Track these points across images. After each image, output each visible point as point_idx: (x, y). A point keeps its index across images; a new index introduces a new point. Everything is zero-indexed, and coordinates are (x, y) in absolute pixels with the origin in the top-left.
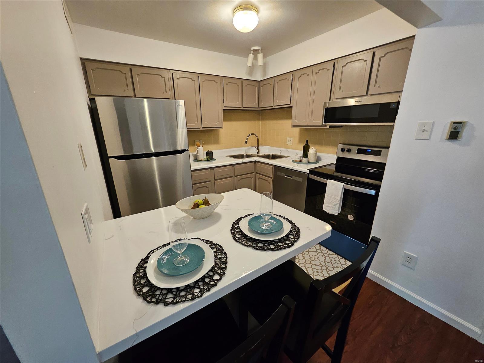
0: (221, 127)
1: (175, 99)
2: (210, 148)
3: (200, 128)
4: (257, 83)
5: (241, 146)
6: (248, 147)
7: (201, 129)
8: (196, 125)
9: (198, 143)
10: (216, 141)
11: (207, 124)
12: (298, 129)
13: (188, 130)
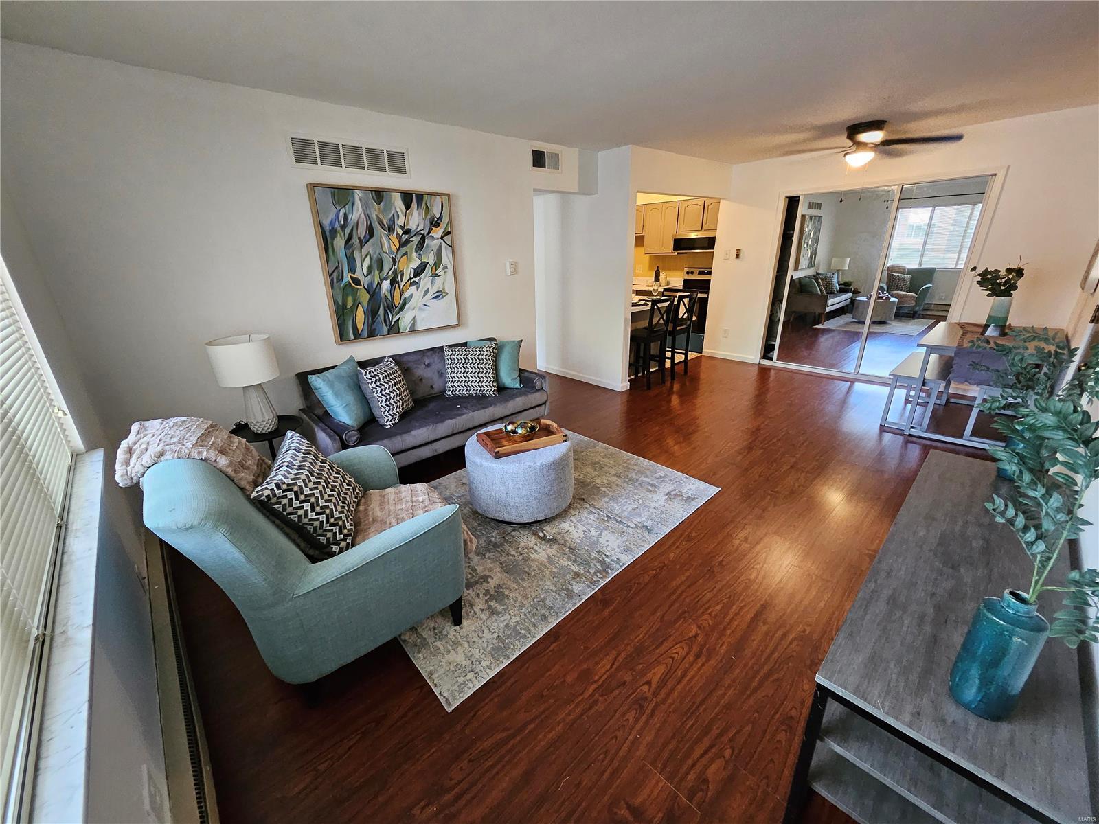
12: (649, 256)
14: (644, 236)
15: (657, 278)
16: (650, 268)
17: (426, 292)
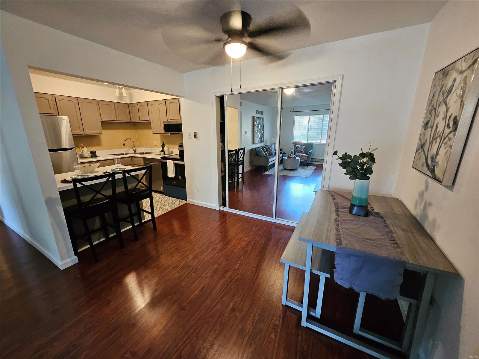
0: (101, 134)
1: (59, 116)
2: (93, 149)
3: (82, 134)
4: (127, 105)
5: (121, 148)
6: (127, 149)
7: (84, 135)
8: (80, 132)
9: (82, 145)
10: (99, 144)
11: (88, 131)
13: (73, 135)
14: (150, 122)
15: (163, 149)
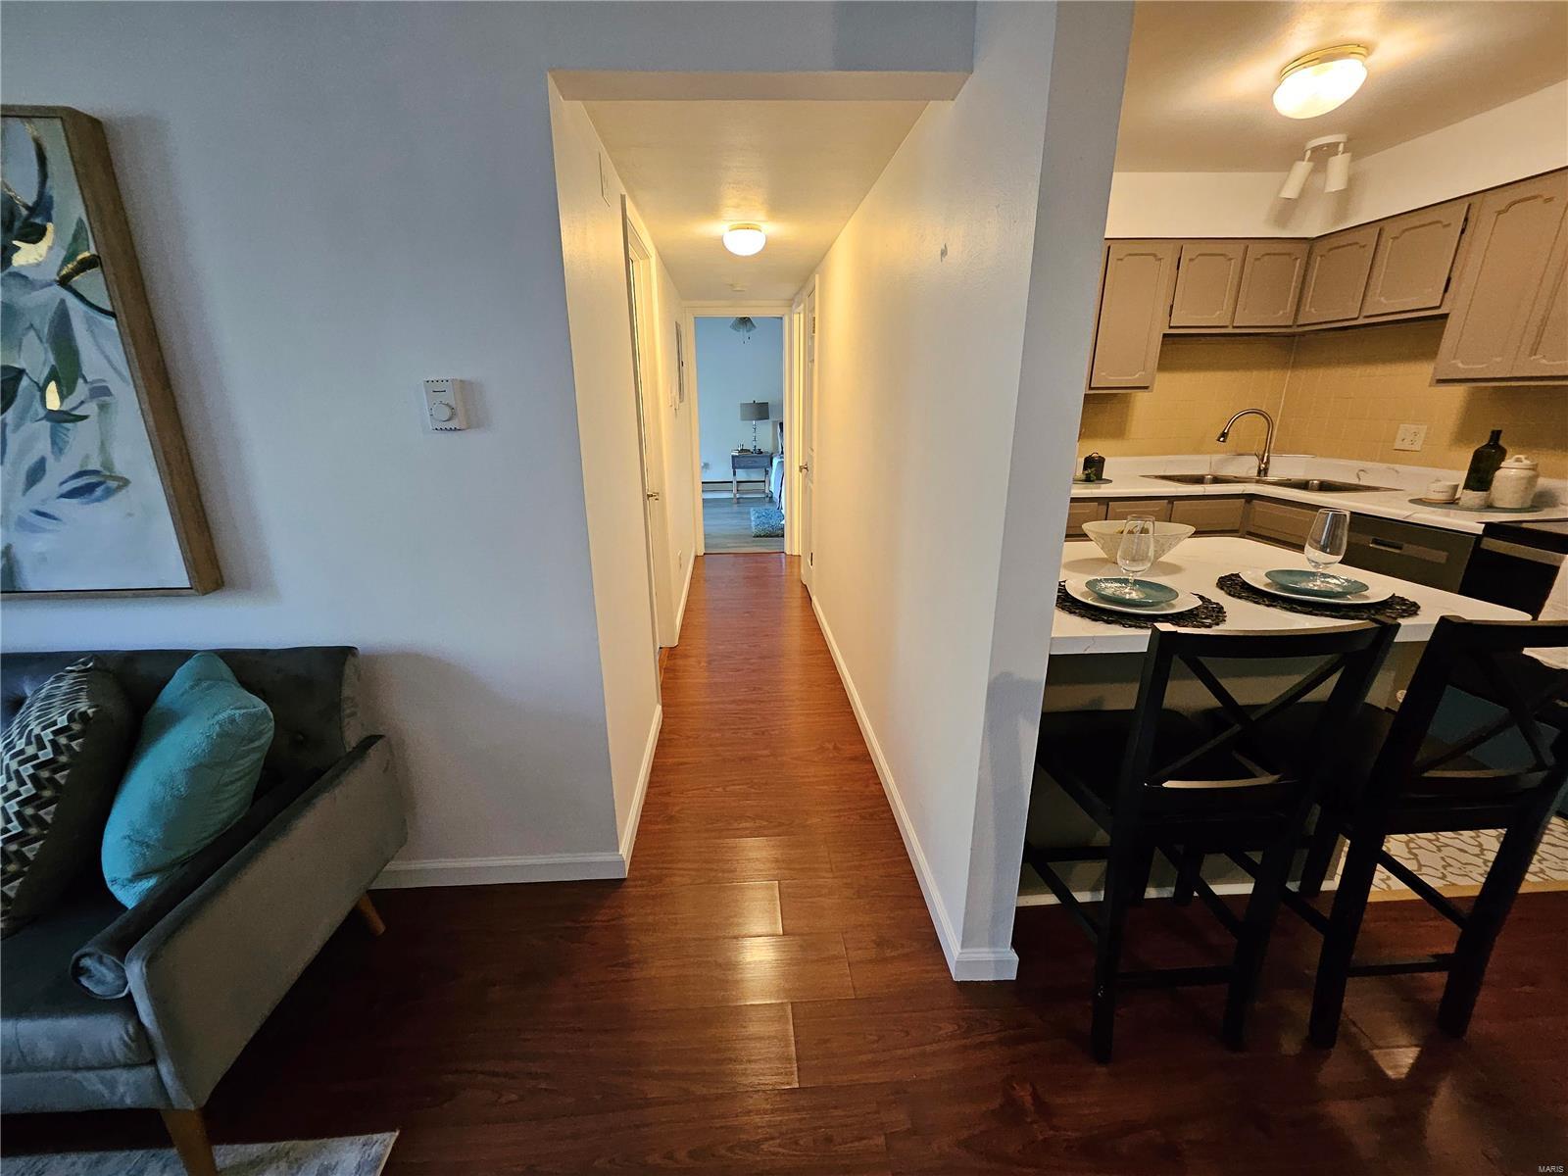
0: (1146, 388)
2: (1098, 447)
4: (1305, 246)
11: (1108, 378)
12: (1459, 392)
14: (1445, 316)
15: (1481, 476)
16: (1461, 437)
17: (36, 473)
